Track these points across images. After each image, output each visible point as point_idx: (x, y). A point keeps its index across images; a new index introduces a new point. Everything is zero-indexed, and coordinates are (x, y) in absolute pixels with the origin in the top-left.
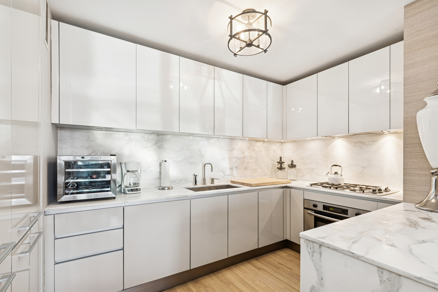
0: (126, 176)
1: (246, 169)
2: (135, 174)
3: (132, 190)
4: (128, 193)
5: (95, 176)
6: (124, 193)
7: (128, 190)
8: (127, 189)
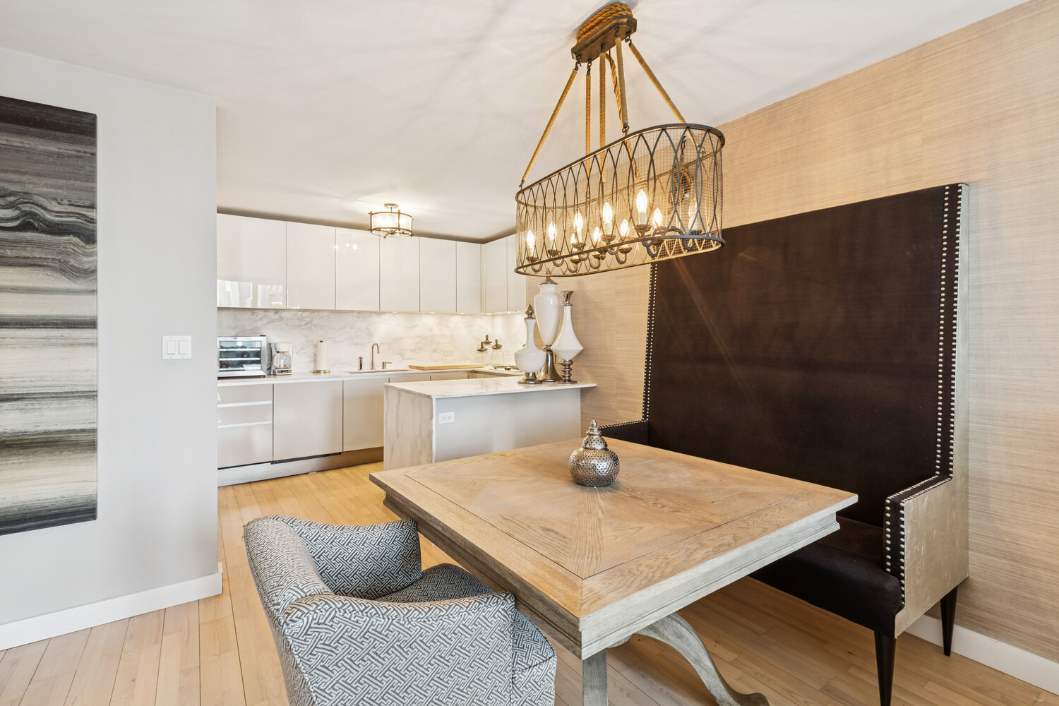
0: (276, 357)
1: (435, 351)
2: (285, 355)
3: (282, 372)
4: (277, 374)
5: (246, 356)
6: (274, 375)
7: (278, 372)
8: (276, 370)
